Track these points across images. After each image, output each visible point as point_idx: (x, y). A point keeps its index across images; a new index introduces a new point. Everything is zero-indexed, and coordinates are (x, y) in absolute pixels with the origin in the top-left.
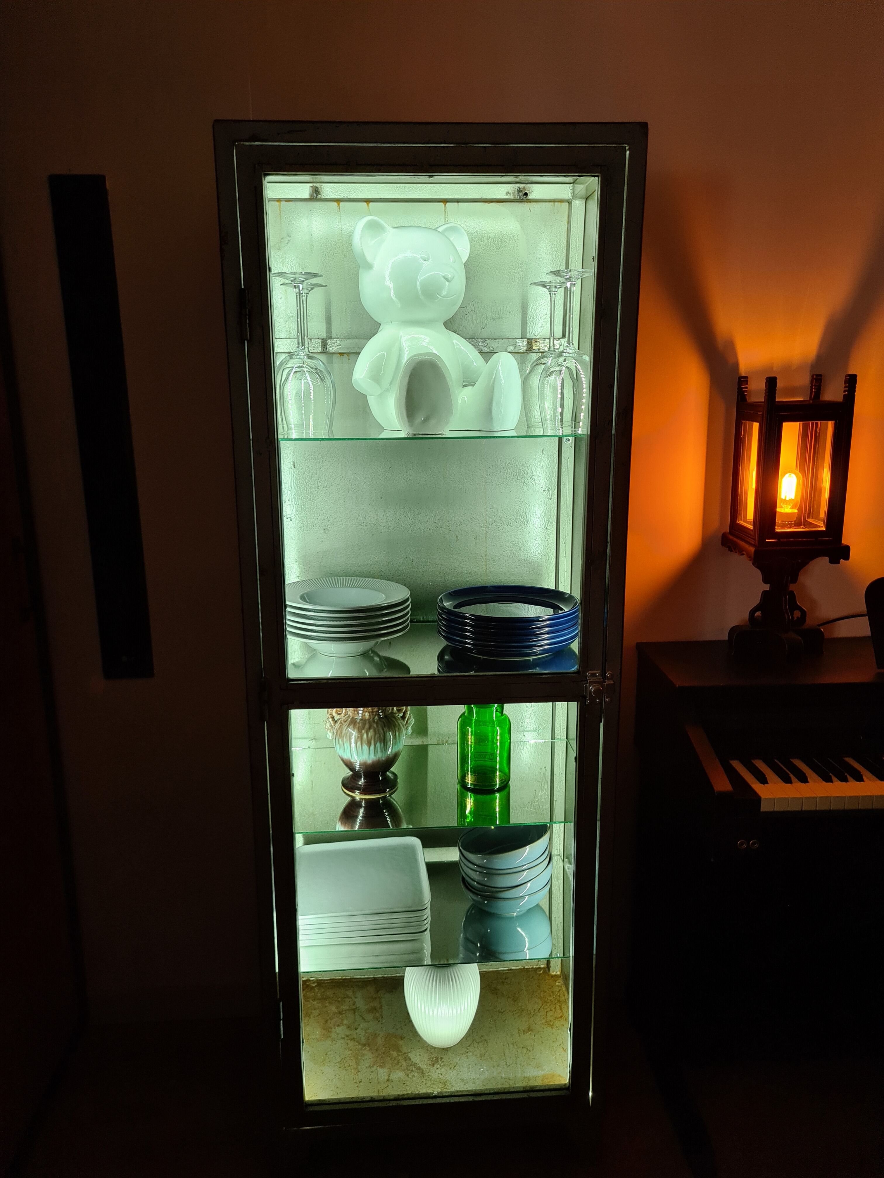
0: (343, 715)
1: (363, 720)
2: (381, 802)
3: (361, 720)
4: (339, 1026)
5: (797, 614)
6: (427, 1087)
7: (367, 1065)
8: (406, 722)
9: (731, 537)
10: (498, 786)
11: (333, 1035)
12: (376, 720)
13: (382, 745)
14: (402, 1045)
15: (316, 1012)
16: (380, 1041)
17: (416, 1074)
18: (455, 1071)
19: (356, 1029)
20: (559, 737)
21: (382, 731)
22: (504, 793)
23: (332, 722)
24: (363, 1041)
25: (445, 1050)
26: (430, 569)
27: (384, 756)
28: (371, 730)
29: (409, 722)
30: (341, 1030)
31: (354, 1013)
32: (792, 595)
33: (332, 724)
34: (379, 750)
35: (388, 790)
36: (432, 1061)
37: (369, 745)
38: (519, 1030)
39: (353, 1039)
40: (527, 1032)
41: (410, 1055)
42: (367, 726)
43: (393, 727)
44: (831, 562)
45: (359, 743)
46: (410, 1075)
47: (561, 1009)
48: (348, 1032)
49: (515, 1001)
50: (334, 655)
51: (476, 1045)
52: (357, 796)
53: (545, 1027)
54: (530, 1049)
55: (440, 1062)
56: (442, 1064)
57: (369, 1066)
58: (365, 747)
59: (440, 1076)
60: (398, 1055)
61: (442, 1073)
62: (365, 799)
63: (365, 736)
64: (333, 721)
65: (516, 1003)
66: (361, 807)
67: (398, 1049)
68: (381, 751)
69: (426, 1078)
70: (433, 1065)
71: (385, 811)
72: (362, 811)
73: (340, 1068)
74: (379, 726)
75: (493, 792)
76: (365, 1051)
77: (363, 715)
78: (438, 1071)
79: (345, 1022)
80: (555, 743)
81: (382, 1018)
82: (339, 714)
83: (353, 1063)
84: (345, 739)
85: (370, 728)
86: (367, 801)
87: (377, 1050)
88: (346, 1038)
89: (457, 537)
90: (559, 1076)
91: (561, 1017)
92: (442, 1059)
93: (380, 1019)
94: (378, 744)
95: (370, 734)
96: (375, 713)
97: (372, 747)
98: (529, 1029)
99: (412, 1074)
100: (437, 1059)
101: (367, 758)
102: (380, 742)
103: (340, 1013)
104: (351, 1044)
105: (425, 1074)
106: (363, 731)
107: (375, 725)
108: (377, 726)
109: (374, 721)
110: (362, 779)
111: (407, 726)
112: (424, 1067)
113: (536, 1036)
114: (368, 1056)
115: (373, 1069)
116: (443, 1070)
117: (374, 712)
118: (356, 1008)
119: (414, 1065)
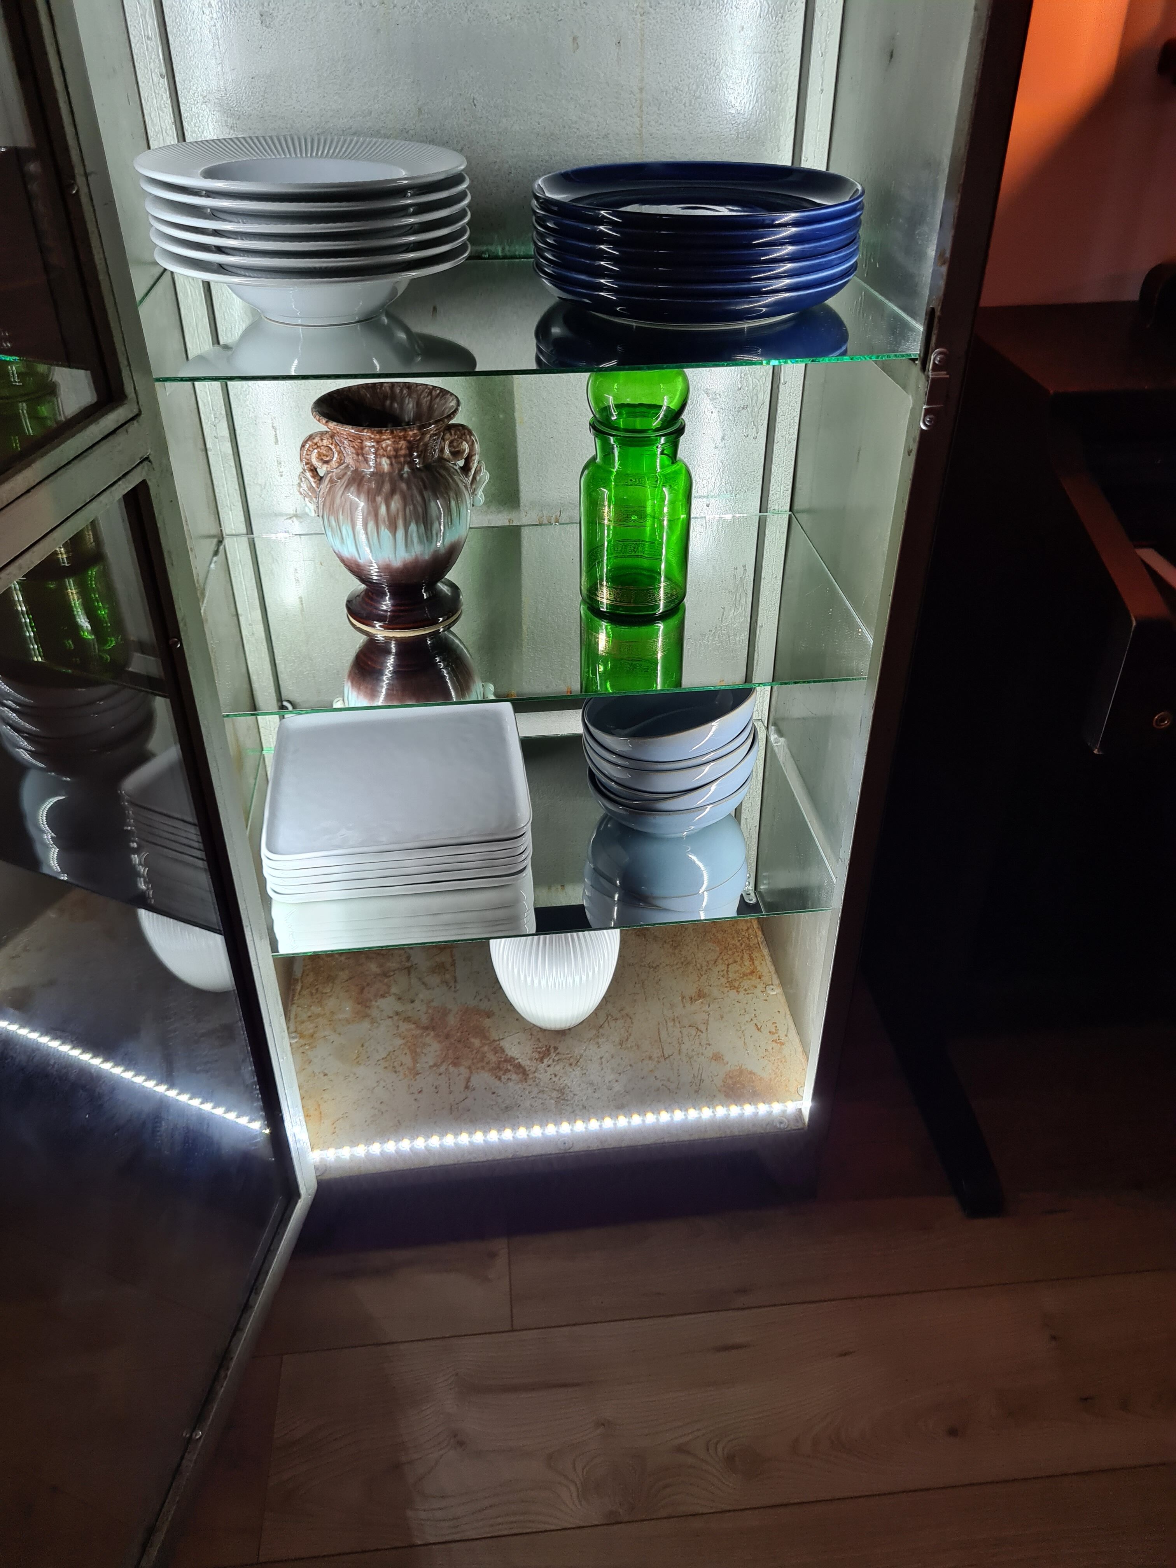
0: (334, 463)
1: (378, 475)
2: (429, 642)
3: (372, 474)
4: (383, 996)
6: (533, 1098)
7: (431, 1064)
8: (471, 478)
10: (661, 609)
11: (374, 1012)
12: (405, 476)
13: (422, 527)
14: (489, 1027)
15: (343, 975)
16: (452, 1020)
17: (514, 1077)
18: (578, 1071)
19: (412, 1001)
20: (776, 507)
21: (419, 498)
22: (673, 621)
23: (312, 480)
24: (425, 1021)
25: (562, 1034)
26: (516, 127)
27: (426, 552)
28: (397, 497)
29: (478, 478)
30: (388, 1004)
31: (409, 974)
33: (314, 485)
34: (415, 540)
35: (441, 619)
36: (539, 1052)
37: (393, 528)
38: (683, 997)
39: (408, 1019)
40: (696, 1000)
41: (502, 1043)
42: (387, 487)
43: (442, 490)
45: (371, 525)
46: (503, 1077)
47: (752, 959)
48: (399, 1007)
49: (675, 948)
50: (300, 322)
51: (613, 1024)
52: (380, 633)
53: (726, 989)
54: (703, 1028)
55: (553, 1055)
56: (556, 1058)
57: (435, 1065)
58: (385, 533)
59: (556, 1079)
60: (484, 1045)
61: (557, 1073)
62: (396, 639)
63: (383, 510)
64: (313, 477)
65: (677, 951)
66: (389, 652)
67: (482, 1033)
68: (421, 541)
69: (530, 1082)
70: (542, 1060)
71: (438, 659)
72: (390, 662)
73: (386, 1068)
74: (414, 488)
75: (651, 620)
76: (428, 1038)
77: (378, 465)
78: (550, 1070)
79: (394, 990)
80: (768, 520)
81: (455, 981)
82: (327, 462)
83: (407, 1060)
84: (341, 517)
85: (393, 492)
86: (400, 642)
87: (447, 1036)
88: (396, 1018)
89: (575, 39)
90: (751, 1073)
91: (752, 972)
92: (556, 1048)
93: (452, 984)
94: (413, 527)
96: (402, 459)
97: (400, 533)
98: (701, 995)
99: (506, 1077)
100: (548, 1050)
101: (392, 556)
102: (417, 523)
103: (385, 975)
104: (404, 1027)
105: (528, 1075)
106: (379, 499)
107: (404, 486)
108: (409, 487)
109: (401, 476)
110: (387, 598)
111: (474, 487)
112: (525, 1062)
113: (711, 1005)
114: (433, 1048)
115: (443, 1068)
116: (558, 1068)
117: (401, 456)
118: (411, 966)
119: (510, 1060)
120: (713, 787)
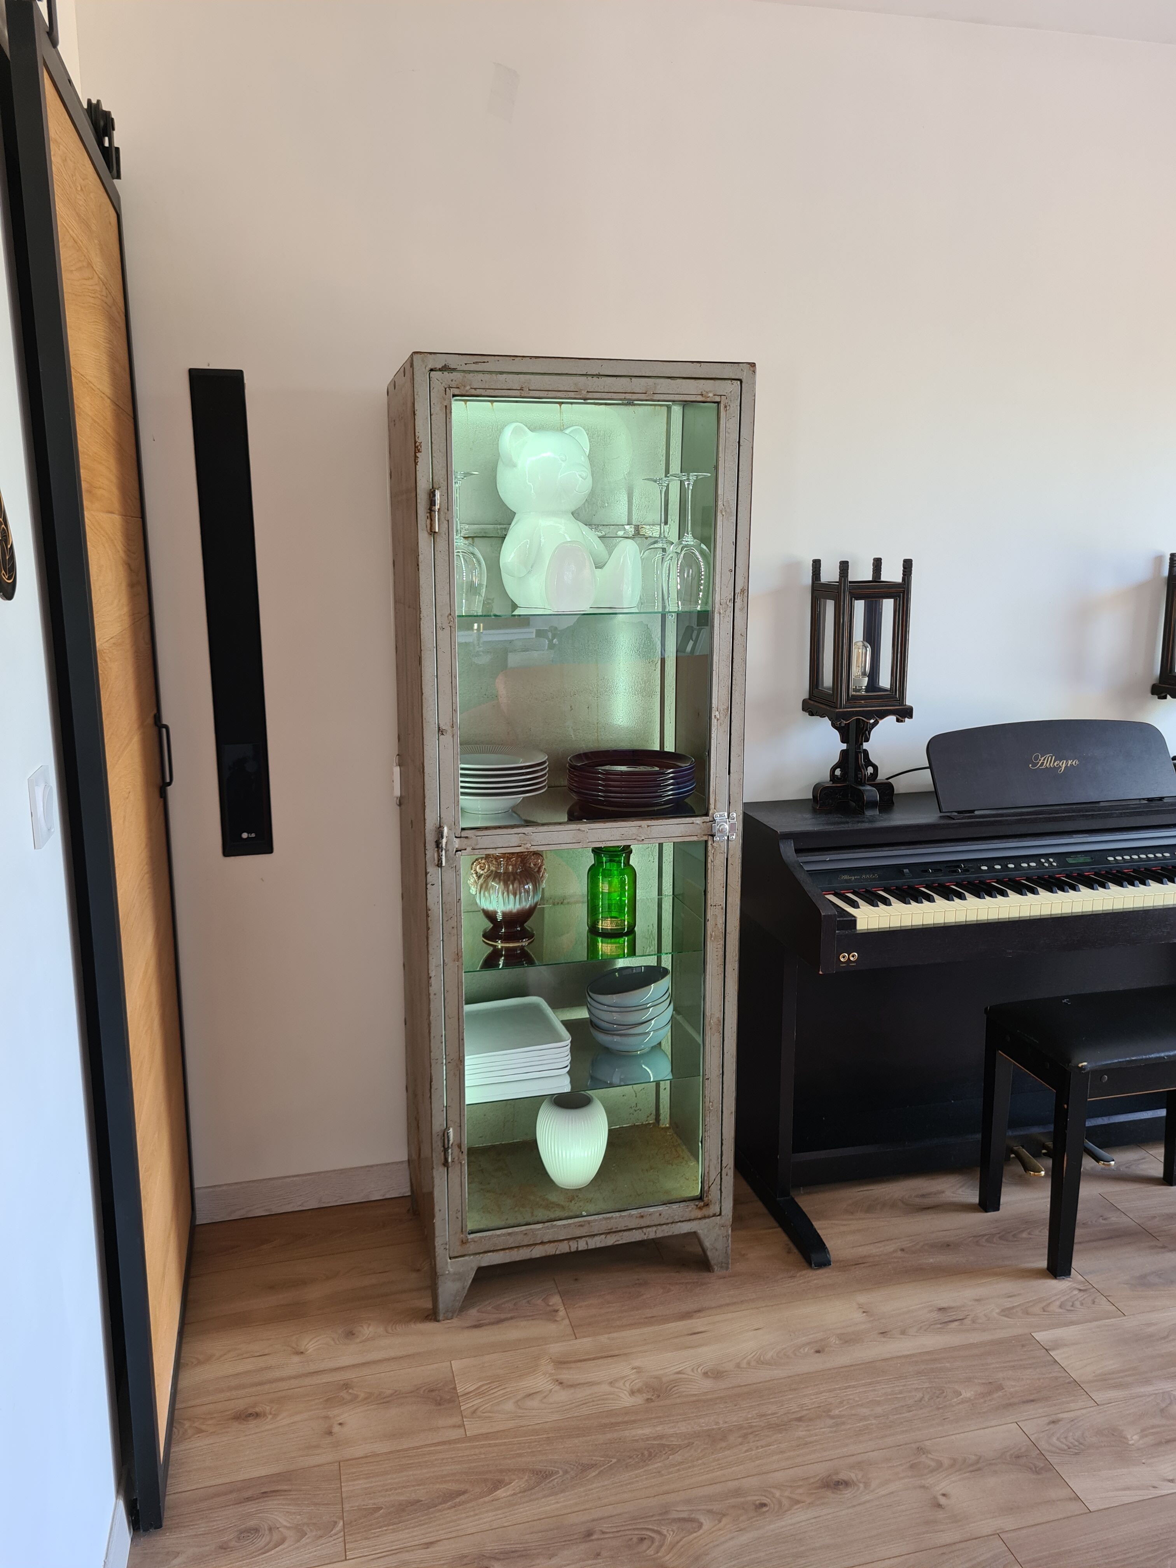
0: (486, 870)
1: (506, 873)
2: (518, 948)
3: (505, 873)
5: (870, 770)
9: (810, 701)
10: (626, 930)
13: (526, 894)
14: (537, 1191)
16: (515, 1190)
17: (557, 1209)
18: (592, 1204)
20: (666, 894)
22: (631, 937)
23: (476, 878)
24: (498, 1191)
25: (576, 1190)
28: (516, 882)
32: (866, 752)
34: (523, 899)
35: (525, 938)
37: (515, 895)
41: (547, 1197)
42: (512, 878)
44: (898, 720)
45: (505, 894)
47: (676, 1151)
49: (633, 1150)
51: (605, 1183)
52: (499, 945)
56: (579, 1200)
57: (512, 1208)
58: (512, 897)
59: (580, 1208)
60: (537, 1198)
61: (581, 1206)
62: (506, 948)
63: (511, 887)
64: (476, 876)
66: (502, 956)
67: (534, 1194)
68: (521, 902)
69: (567, 1210)
70: (571, 1201)
76: (503, 1198)
77: (506, 869)
78: (577, 1205)
80: (663, 899)
82: (483, 870)
83: (495, 1207)
84: (491, 892)
85: (515, 879)
86: (508, 950)
87: (514, 1196)
89: (571, 707)
91: (678, 1157)
92: (573, 1197)
95: (515, 885)
98: (651, 1168)
99: (553, 1209)
100: (570, 1198)
101: (513, 907)
105: (565, 1207)
106: (509, 883)
107: (519, 877)
108: (521, 878)
110: (504, 928)
112: (562, 1203)
114: (508, 1202)
115: (516, 1209)
116: (580, 1203)
119: (553, 1203)
120: (653, 1022)
